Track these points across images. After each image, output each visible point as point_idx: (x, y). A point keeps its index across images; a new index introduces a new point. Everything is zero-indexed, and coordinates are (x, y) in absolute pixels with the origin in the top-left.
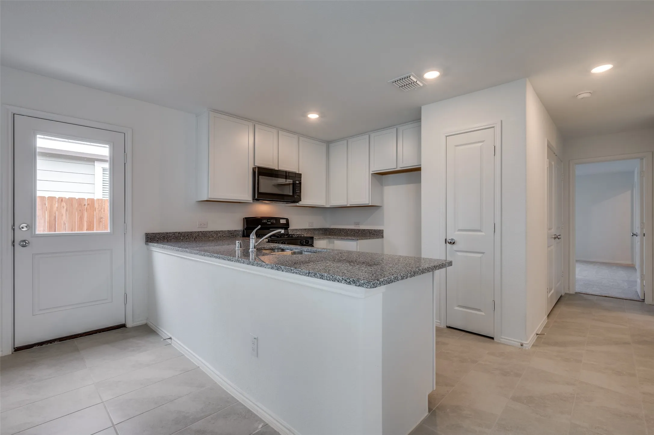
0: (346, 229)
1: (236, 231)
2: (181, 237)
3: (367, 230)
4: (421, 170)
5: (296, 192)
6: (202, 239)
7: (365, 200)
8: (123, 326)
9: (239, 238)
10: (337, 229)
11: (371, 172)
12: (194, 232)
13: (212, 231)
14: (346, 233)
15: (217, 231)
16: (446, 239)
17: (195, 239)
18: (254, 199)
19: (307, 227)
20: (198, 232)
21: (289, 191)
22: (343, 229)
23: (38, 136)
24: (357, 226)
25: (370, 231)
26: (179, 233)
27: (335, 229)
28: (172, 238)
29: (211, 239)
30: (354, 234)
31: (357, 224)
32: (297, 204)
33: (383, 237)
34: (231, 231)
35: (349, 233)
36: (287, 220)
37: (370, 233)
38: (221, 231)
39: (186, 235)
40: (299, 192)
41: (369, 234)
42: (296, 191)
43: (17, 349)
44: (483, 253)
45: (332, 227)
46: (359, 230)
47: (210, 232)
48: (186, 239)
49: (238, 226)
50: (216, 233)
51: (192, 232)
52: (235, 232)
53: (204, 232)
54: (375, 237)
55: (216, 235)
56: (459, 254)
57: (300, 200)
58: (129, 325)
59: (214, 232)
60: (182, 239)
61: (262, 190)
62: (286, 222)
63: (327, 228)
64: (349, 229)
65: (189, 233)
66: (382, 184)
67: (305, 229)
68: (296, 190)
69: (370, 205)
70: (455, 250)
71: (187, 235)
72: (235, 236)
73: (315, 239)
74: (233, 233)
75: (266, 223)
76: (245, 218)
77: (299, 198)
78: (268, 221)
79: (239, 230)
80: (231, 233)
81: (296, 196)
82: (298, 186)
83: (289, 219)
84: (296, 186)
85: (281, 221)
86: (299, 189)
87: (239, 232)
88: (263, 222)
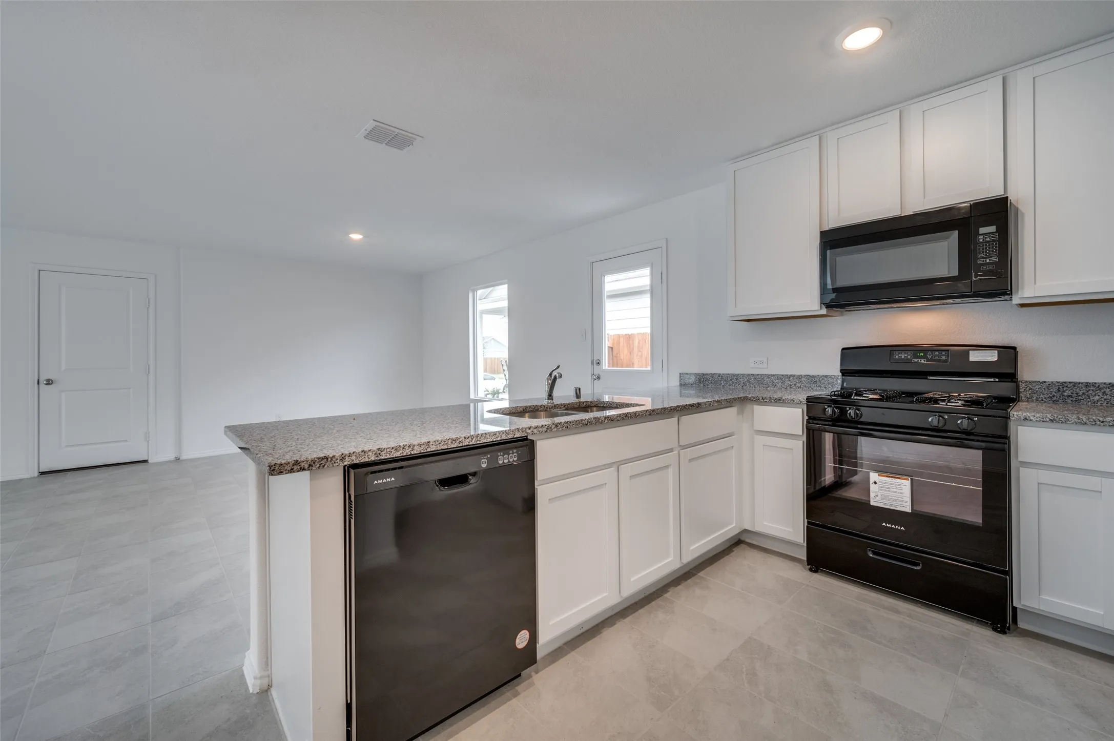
1: (826, 376)
2: (722, 382)
6: (755, 387)
12: (742, 374)
13: (774, 375)
15: (782, 375)
17: (742, 387)
20: (748, 375)
26: (719, 375)
28: (710, 382)
29: (772, 389)
34: (813, 377)
36: (1008, 353)
38: (791, 375)
39: (729, 379)
42: (976, 259)
47: (769, 376)
48: (730, 386)
50: (781, 379)
51: (739, 374)
52: (826, 379)
53: (758, 375)
55: (780, 384)
59: (776, 376)
60: (723, 384)
62: (996, 359)
65: (734, 376)
68: (977, 256)
71: (731, 380)
72: (825, 388)
73: (1022, 418)
74: (820, 381)
75: (908, 361)
76: (843, 349)
77: (997, 278)
78: (918, 354)
79: (835, 376)
80: (815, 381)
81: (980, 276)
82: (990, 242)
83: (1014, 348)
84: (976, 243)
85: (975, 356)
86: (993, 251)
87: (836, 381)
88: (897, 357)
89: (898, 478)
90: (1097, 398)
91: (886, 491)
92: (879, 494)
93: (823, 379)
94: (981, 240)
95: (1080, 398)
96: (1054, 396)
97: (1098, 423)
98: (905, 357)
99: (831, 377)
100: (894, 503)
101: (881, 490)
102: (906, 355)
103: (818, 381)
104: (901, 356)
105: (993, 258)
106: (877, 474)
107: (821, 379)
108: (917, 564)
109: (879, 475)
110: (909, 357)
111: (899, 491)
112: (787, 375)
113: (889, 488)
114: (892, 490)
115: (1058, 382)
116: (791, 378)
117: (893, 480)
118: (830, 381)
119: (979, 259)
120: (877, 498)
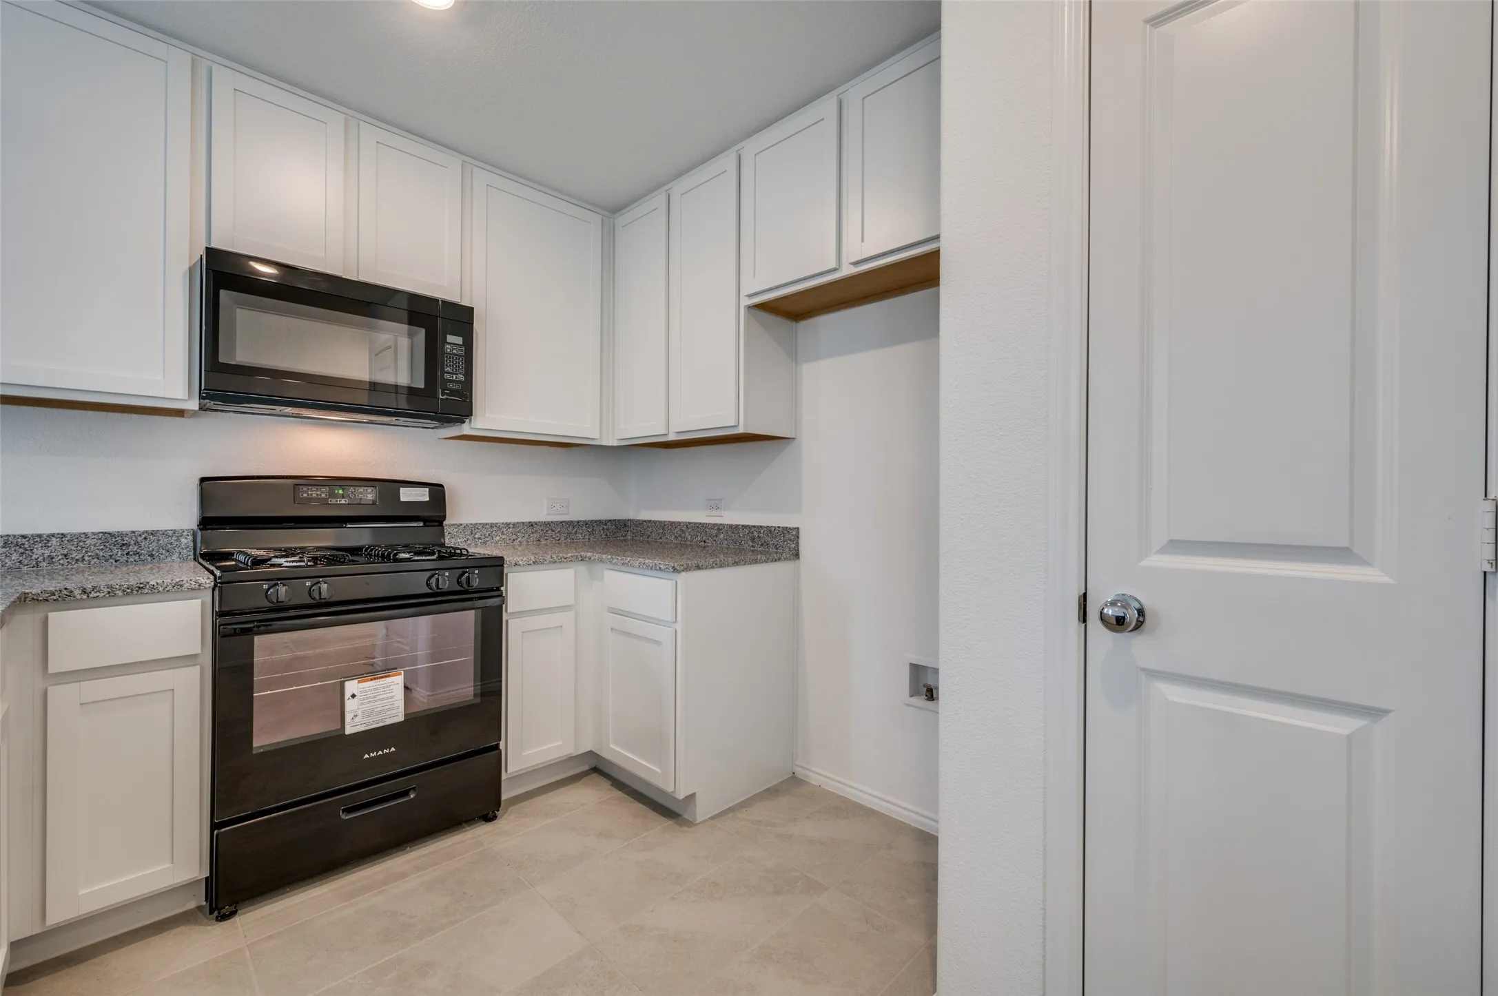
0: (679, 523)
1: (153, 533)
3: (744, 527)
4: (938, 285)
5: (442, 375)
7: (724, 414)
9: (175, 565)
10: (655, 522)
11: (746, 302)
14: (680, 536)
15: (24, 537)
16: (1085, 595)
18: (210, 395)
21: (403, 372)
22: (672, 523)
24: (714, 513)
25: (755, 533)
27: (650, 521)
30: (705, 542)
31: (715, 505)
32: (466, 429)
33: (797, 555)
34: (119, 535)
35: (689, 537)
36: (437, 491)
37: (753, 539)
38: (49, 535)
40: (461, 377)
41: (750, 543)
42: (443, 372)
44: (1375, 713)
45: (644, 515)
46: (719, 528)
52: (152, 538)
54: (764, 558)
56: (1174, 693)
57: (470, 411)
62: (428, 499)
63: (624, 520)
64: (688, 525)
66: (794, 354)
68: (443, 369)
69: (741, 430)
70: (1143, 670)
72: (152, 555)
73: (513, 564)
74: (136, 543)
75: (324, 502)
76: (203, 480)
77: (463, 401)
78: (336, 491)
79: (175, 531)
80: (123, 545)
81: (448, 394)
82: (458, 355)
83: (441, 486)
84: (444, 352)
85: (407, 495)
86: (459, 367)
87: (178, 540)
88: (305, 495)
89: (386, 676)
90: (498, 538)
91: (370, 702)
92: (360, 713)
93: (145, 538)
94: (449, 350)
95: (487, 539)
96: (468, 539)
97: (563, 559)
98: (317, 495)
99: (164, 533)
100: (381, 717)
101: (362, 704)
102: (319, 493)
103: (132, 542)
104: (311, 495)
105: (460, 375)
106: (356, 681)
107: (139, 539)
108: (406, 793)
109: (359, 682)
110: (323, 495)
111: (388, 695)
112: (40, 536)
113: (375, 697)
114: (378, 698)
115: (471, 524)
116: (54, 541)
117: (380, 682)
118: (163, 541)
119: (446, 373)
120: (357, 720)
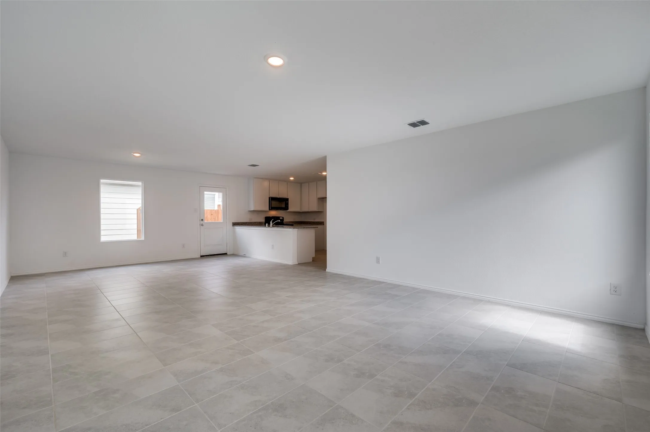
0: (310, 222)
2: (243, 224)
3: (318, 222)
5: (286, 206)
6: (250, 225)
7: (315, 209)
8: (226, 254)
11: (318, 197)
15: (255, 222)
17: (248, 225)
18: (269, 209)
19: (292, 221)
20: (249, 222)
21: (283, 206)
22: (308, 221)
23: (205, 193)
26: (243, 222)
27: (305, 221)
28: (240, 224)
29: (253, 225)
31: (314, 219)
32: (287, 211)
33: (324, 225)
34: (260, 222)
36: (283, 218)
38: (257, 222)
39: (245, 223)
40: (288, 206)
43: (201, 256)
47: (253, 222)
48: (245, 225)
49: (263, 221)
51: (247, 222)
53: (251, 222)
54: (321, 225)
55: (255, 224)
57: (288, 209)
58: (228, 254)
61: (273, 206)
63: (302, 221)
64: (311, 222)
67: (291, 222)
69: (318, 211)
